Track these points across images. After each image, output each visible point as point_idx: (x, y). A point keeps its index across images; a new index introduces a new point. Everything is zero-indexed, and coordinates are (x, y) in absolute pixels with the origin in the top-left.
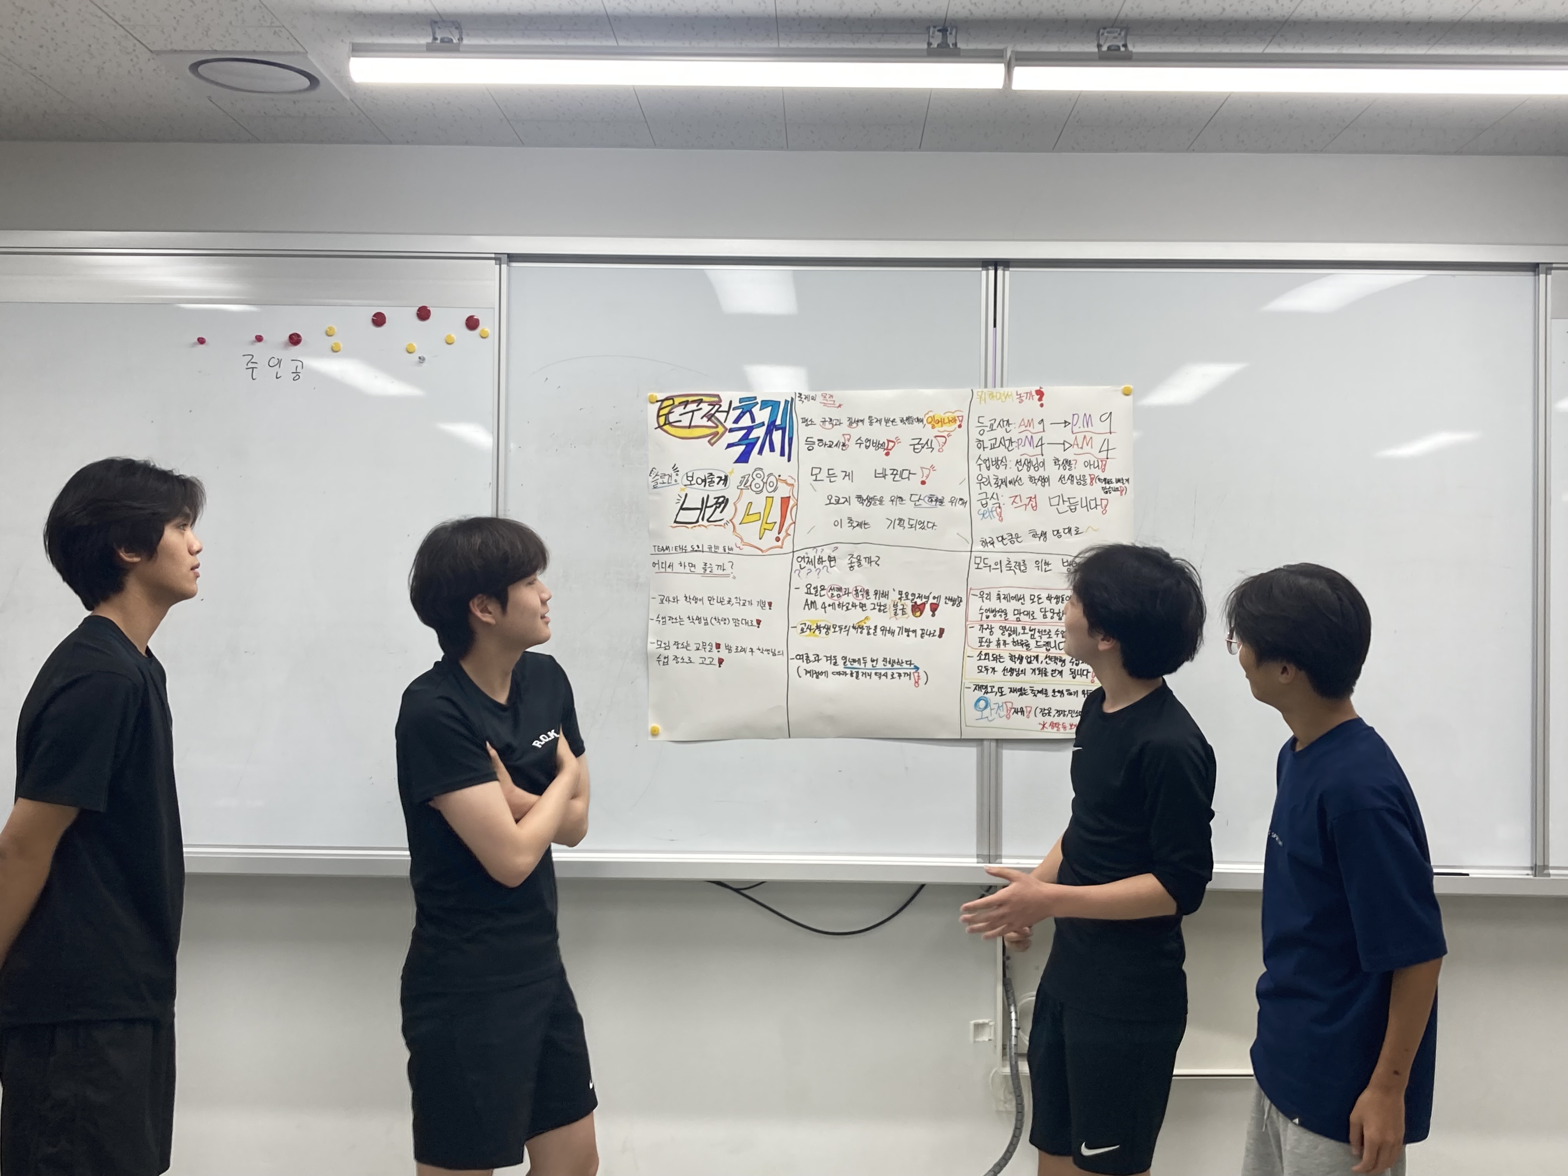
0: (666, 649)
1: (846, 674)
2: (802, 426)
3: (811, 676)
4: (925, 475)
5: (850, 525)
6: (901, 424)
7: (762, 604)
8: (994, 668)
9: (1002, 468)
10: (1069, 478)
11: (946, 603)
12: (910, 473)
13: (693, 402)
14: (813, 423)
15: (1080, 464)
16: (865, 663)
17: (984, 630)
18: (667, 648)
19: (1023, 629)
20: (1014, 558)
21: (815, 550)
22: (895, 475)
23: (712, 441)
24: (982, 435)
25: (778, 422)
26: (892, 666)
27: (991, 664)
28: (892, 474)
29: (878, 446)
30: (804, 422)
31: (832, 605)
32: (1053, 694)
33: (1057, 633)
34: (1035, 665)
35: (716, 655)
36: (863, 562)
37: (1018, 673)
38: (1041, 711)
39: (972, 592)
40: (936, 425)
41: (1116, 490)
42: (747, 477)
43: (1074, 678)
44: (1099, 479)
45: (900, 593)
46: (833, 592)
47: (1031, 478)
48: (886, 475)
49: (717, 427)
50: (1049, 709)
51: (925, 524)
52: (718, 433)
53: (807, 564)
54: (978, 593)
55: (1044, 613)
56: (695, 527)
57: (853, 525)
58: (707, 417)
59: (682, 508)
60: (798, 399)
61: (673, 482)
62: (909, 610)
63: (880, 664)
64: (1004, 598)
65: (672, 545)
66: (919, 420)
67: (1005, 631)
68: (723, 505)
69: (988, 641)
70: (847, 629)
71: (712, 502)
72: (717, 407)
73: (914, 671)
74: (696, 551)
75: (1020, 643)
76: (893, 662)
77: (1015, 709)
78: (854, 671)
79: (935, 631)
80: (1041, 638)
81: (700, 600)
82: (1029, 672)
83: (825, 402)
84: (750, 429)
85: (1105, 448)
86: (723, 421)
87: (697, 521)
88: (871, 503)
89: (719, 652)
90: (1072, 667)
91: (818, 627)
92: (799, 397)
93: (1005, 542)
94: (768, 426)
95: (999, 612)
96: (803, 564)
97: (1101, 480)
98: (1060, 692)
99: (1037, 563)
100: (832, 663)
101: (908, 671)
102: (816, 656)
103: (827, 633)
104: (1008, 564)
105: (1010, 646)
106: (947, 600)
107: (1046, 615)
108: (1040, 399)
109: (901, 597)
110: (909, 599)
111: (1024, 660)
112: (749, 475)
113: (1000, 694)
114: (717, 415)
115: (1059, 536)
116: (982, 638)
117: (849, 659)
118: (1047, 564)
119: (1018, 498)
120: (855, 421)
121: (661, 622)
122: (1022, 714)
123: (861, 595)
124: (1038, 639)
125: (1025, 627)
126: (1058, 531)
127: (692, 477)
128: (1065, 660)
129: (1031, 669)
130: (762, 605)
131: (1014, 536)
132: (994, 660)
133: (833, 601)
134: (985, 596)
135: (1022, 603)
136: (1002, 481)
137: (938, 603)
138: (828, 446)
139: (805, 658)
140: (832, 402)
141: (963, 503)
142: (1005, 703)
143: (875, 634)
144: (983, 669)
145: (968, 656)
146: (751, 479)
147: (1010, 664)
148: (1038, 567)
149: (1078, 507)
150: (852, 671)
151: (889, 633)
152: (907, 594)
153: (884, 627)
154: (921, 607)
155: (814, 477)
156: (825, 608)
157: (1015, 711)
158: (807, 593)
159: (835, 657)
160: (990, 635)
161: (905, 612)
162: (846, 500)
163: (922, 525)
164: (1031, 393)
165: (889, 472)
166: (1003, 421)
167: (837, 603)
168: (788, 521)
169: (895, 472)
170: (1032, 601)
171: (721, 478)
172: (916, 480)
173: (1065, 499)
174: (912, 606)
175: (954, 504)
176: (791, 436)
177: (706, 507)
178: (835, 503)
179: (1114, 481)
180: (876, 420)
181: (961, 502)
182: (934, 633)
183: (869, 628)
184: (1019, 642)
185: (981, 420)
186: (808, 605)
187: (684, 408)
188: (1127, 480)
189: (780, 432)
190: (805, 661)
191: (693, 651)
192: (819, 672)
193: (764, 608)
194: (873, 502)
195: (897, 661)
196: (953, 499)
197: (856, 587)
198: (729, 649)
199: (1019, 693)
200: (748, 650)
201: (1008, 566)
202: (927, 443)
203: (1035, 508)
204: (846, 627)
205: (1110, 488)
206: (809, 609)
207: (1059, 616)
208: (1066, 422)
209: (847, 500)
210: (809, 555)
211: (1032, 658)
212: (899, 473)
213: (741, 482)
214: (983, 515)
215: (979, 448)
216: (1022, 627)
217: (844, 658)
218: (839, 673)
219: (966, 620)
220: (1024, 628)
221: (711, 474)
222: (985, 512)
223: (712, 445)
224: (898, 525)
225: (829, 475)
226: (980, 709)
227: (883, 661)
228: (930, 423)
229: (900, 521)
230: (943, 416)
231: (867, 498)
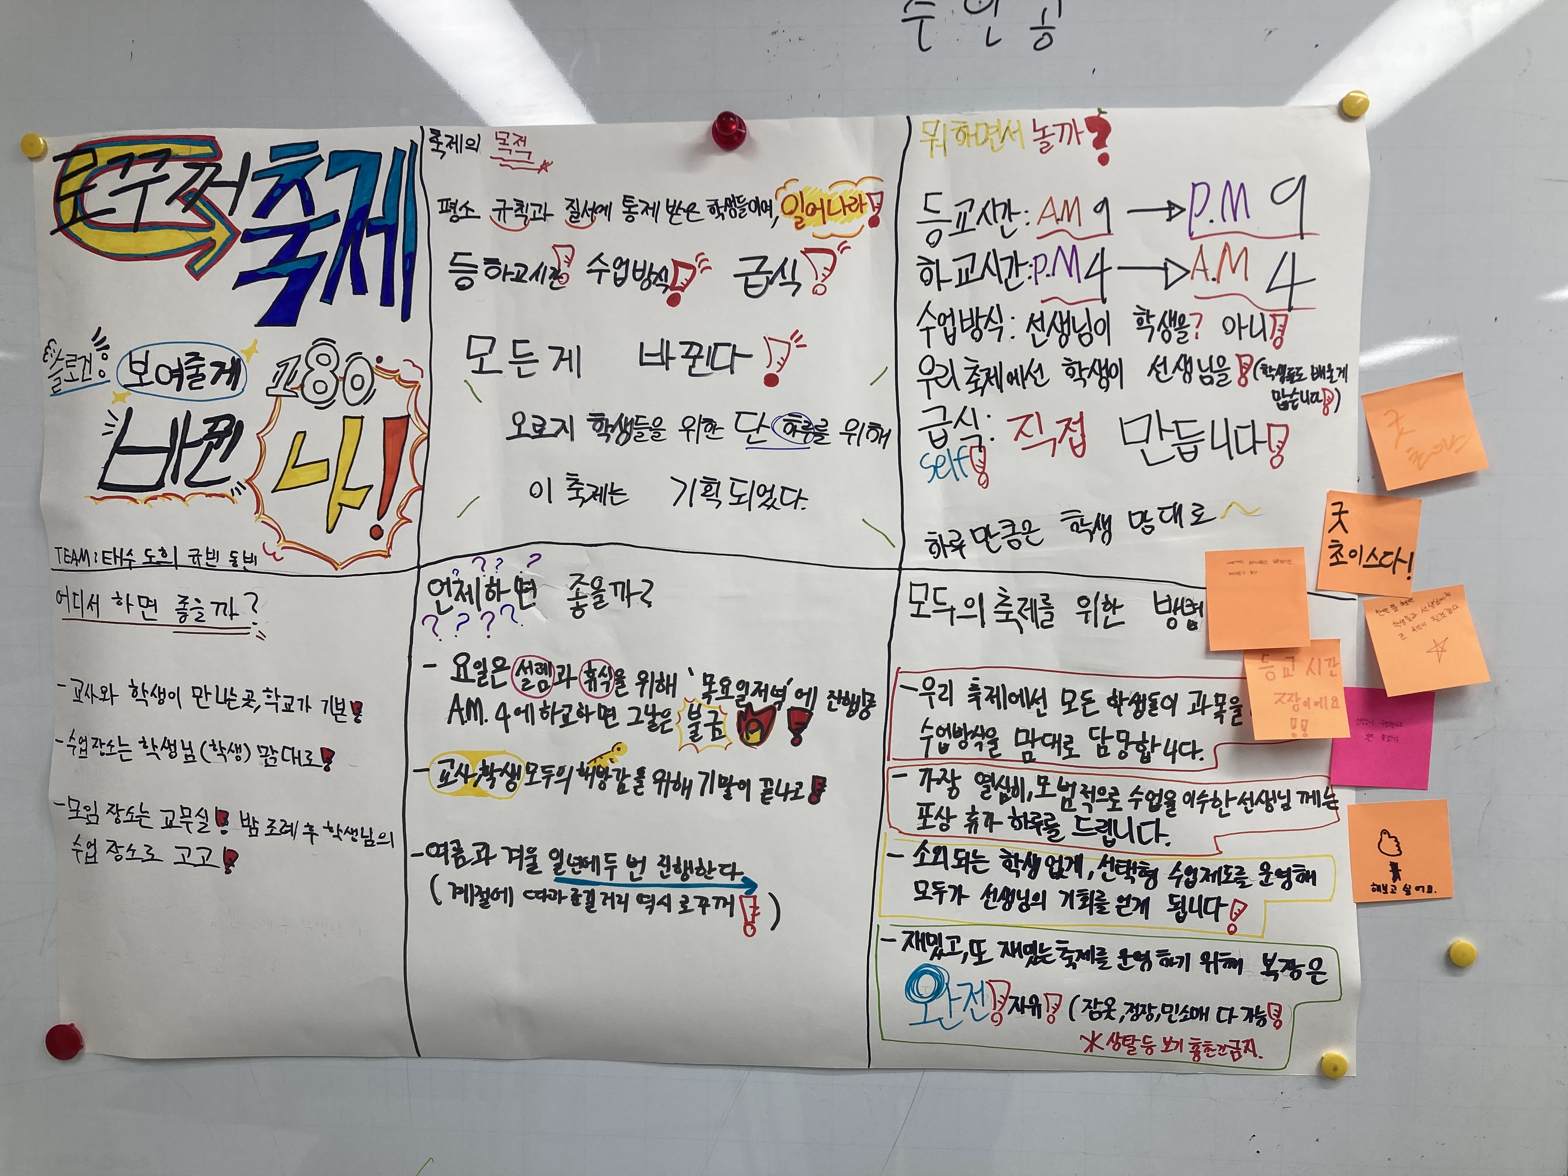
0: (90, 823)
1: (561, 898)
2: (440, 221)
3: (466, 901)
4: (776, 358)
5: (573, 493)
6: (710, 218)
7: (334, 706)
8: (961, 886)
9: (989, 337)
10: (1177, 366)
11: (830, 709)
12: (734, 354)
13: (145, 158)
14: (470, 213)
15: (1211, 329)
16: (612, 869)
17: (933, 784)
18: (93, 819)
19: (1039, 784)
20: (1017, 588)
21: (479, 562)
22: (695, 358)
23: (197, 267)
24: (934, 245)
25: (376, 211)
26: (685, 877)
27: (953, 877)
28: (686, 356)
29: (648, 279)
30: (447, 211)
31: (526, 711)
32: (1121, 961)
33: (1136, 796)
34: (1072, 882)
35: (215, 840)
36: (608, 595)
37: (1026, 904)
38: (1089, 1007)
39: (903, 679)
40: (806, 218)
41: (1312, 398)
42: (292, 363)
43: (1180, 919)
44: (1265, 368)
45: (708, 680)
46: (528, 676)
47: (1071, 367)
48: (668, 358)
49: (210, 226)
50: (1110, 1002)
51: (777, 494)
52: (211, 242)
53: (457, 599)
54: (916, 682)
55: (1099, 741)
56: (155, 498)
57: (581, 494)
58: (182, 200)
59: (118, 449)
60: (428, 146)
61: (96, 379)
62: (730, 725)
63: (652, 874)
64: (990, 698)
65: (95, 547)
66: (761, 207)
67: (992, 789)
68: (227, 440)
69: (944, 813)
70: (565, 775)
71: (197, 431)
72: (209, 171)
73: (743, 891)
74: (158, 564)
75: (1033, 821)
76: (686, 869)
77: (1017, 998)
78: (581, 889)
79: (800, 784)
80: (1090, 811)
81: (173, 695)
82: (1054, 899)
83: (505, 155)
84: (300, 232)
85: (1284, 277)
86: (226, 212)
87: (160, 484)
88: (629, 435)
89: (224, 832)
90: (1175, 891)
91: (488, 771)
92: (431, 140)
93: (994, 543)
94: (348, 221)
95: (974, 734)
96: (446, 601)
97: (1271, 369)
98: (1143, 958)
99: (1084, 602)
100: (525, 868)
101: (726, 893)
102: (480, 847)
103: (511, 786)
104: (1001, 604)
105: (1004, 830)
106: (835, 702)
107: (1106, 748)
108: (1099, 143)
109: (711, 691)
110: (733, 697)
111: (1043, 870)
112: (299, 356)
113: (976, 959)
114: (210, 192)
115: (1148, 530)
116: (928, 805)
117: (570, 855)
118: (1111, 605)
119: (1033, 421)
120: (585, 210)
121: (77, 750)
122: (1034, 1014)
123: (602, 684)
124: (1083, 812)
125: (1046, 778)
126: (1144, 514)
127: (145, 364)
128: (1157, 869)
129: (1061, 892)
130: (335, 711)
131: (1019, 528)
132: (959, 866)
133: (529, 701)
134: (938, 690)
135: (1038, 710)
136: (988, 375)
137: (809, 708)
138: (514, 276)
139: (451, 852)
140: (524, 157)
141: (879, 437)
142: (989, 983)
143: (639, 791)
144: (930, 891)
145: (889, 855)
146: (302, 369)
147: (1001, 878)
148: (1086, 613)
149: (1204, 448)
150: (576, 890)
151: (675, 789)
152: (725, 683)
153: (663, 771)
154: (762, 718)
155: (475, 364)
156: (506, 717)
157: (1015, 1005)
158: (457, 679)
159: (532, 850)
160: (951, 797)
161: (720, 731)
162: (564, 427)
163: (768, 495)
164: (1073, 125)
165: (677, 350)
166: (994, 206)
167: (538, 705)
168: (404, 483)
169: (695, 350)
170: (1066, 708)
171: (221, 365)
172: (754, 369)
173: (1167, 424)
174: (740, 714)
175: (854, 439)
176: (410, 249)
177: (184, 445)
178: (533, 434)
179: (1306, 372)
180: (642, 206)
181: (872, 434)
182: (797, 791)
183: (622, 774)
184: (1030, 817)
185: (933, 202)
186: (460, 710)
187: (122, 176)
188: (1343, 372)
189: (381, 237)
190: (452, 860)
191: (157, 830)
192: (488, 889)
193: (340, 718)
194: (635, 433)
195: (696, 864)
196: (853, 424)
197: (589, 662)
198: (250, 824)
199: (1026, 958)
200: (301, 829)
201: (1000, 608)
202: (782, 269)
203: (1079, 451)
204: (562, 769)
205: (1294, 392)
206: (463, 723)
207: (1142, 752)
208: (1171, 206)
209: (566, 427)
210: (461, 577)
211: (1065, 865)
212: (705, 353)
213: (276, 378)
214: (936, 468)
215: (927, 283)
216: (1039, 777)
217: (557, 854)
218: (542, 895)
219: (886, 757)
220: (1043, 782)
221: (196, 356)
222: (941, 460)
223: (197, 275)
224: (703, 495)
225: (515, 356)
226: (921, 996)
227: (660, 864)
228: (791, 213)
229: (709, 484)
230: (827, 193)
231: (619, 421)
